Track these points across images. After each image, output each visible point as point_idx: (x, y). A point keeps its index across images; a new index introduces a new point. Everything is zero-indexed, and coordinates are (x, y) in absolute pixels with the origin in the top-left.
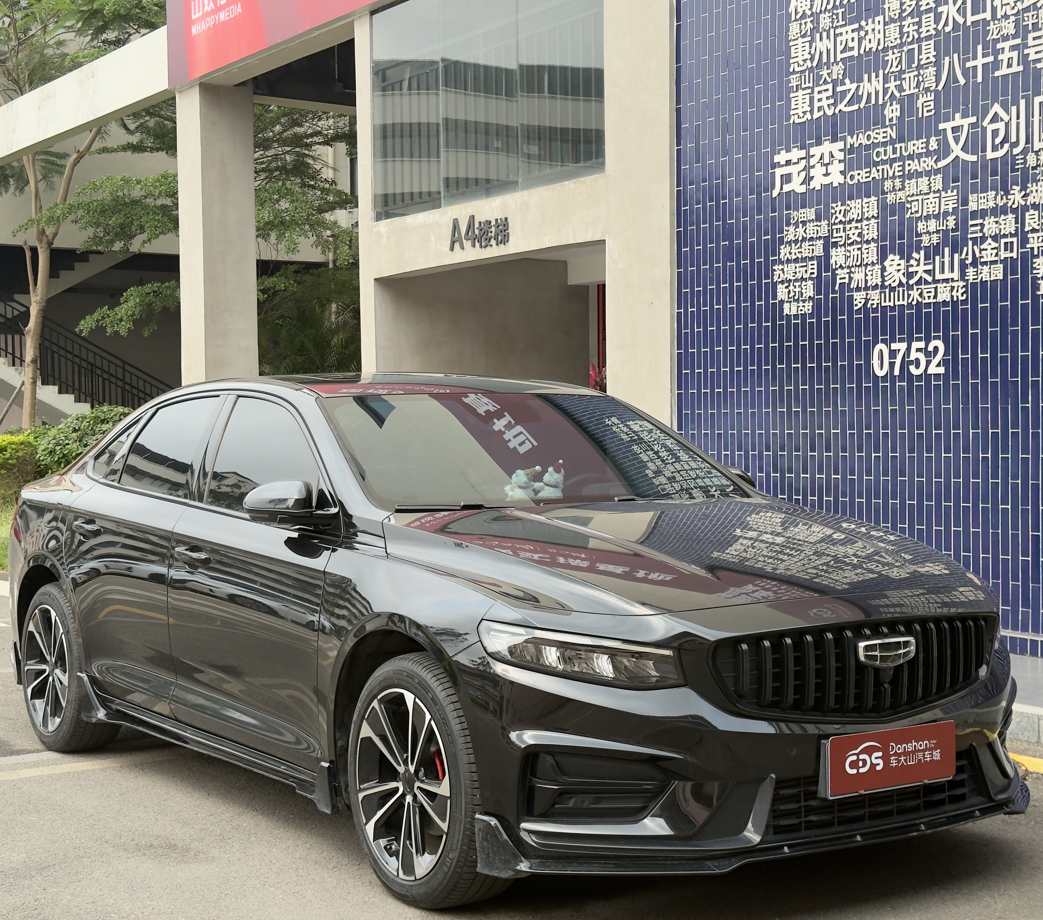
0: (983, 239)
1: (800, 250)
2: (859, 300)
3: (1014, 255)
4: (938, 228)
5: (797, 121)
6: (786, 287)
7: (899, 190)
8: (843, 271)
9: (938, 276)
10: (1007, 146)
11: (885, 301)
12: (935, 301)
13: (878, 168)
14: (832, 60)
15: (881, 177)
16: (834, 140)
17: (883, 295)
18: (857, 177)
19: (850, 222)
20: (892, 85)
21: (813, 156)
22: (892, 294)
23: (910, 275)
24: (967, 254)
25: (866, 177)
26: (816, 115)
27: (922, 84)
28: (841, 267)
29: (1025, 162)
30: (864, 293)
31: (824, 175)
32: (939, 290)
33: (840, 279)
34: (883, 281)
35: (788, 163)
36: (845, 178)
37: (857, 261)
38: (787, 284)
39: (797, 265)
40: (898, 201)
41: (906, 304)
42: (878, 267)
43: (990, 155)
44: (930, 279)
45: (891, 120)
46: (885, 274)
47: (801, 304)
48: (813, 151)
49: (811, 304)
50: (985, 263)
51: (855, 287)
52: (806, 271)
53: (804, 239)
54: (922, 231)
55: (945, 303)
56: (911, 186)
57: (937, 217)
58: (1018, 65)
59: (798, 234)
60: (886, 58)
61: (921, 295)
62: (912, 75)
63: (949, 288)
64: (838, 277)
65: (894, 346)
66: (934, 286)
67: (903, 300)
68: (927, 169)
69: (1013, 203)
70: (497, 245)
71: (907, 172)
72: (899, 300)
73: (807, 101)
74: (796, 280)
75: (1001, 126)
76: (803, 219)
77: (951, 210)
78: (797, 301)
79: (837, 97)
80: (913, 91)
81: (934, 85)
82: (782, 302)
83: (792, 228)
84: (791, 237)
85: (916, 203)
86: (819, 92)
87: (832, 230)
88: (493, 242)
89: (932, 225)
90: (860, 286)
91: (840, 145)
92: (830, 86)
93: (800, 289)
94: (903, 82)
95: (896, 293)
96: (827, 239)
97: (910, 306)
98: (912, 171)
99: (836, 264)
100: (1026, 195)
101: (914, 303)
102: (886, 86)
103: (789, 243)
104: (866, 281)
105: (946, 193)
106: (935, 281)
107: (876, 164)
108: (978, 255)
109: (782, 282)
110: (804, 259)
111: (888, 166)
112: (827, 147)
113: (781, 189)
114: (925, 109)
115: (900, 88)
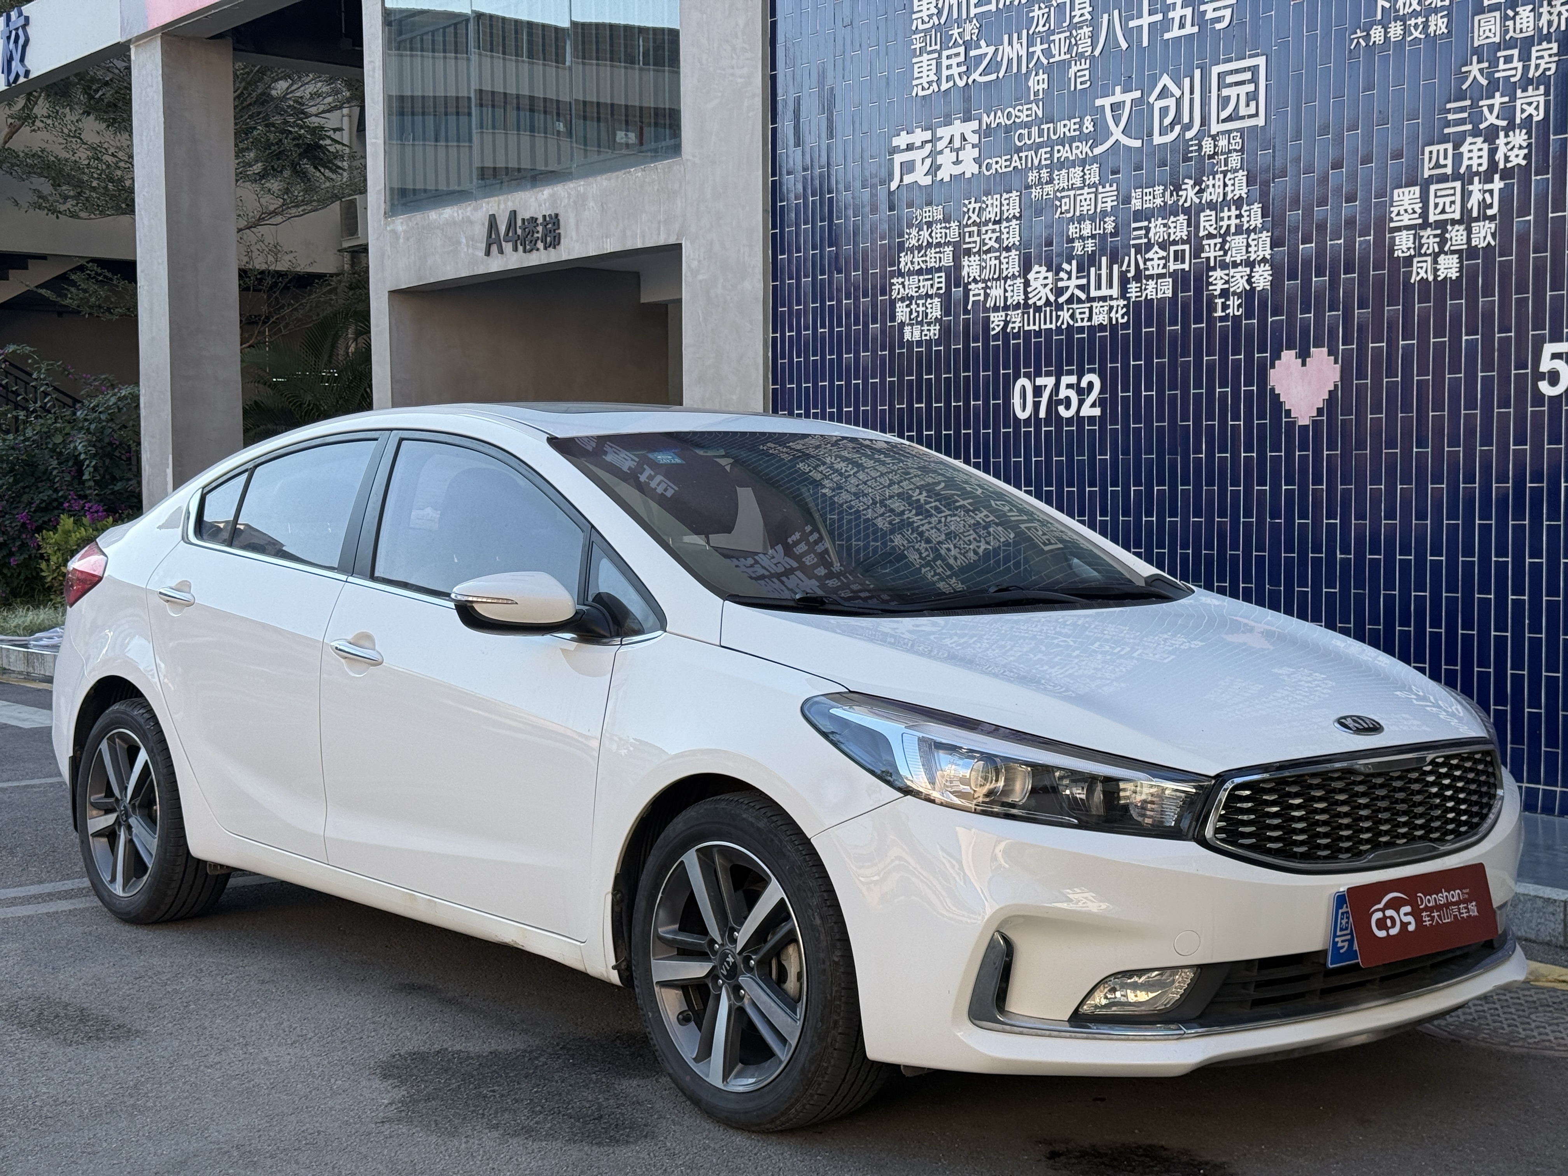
0: (1149, 246)
1: (924, 259)
2: (996, 323)
3: (1186, 266)
4: (1094, 232)
5: (921, 93)
6: (907, 306)
7: (1047, 183)
8: (977, 286)
9: (1094, 293)
10: (1178, 128)
11: (1029, 325)
12: (1089, 324)
13: (1021, 154)
14: (964, 16)
15: (1024, 167)
16: (967, 119)
17: (1026, 316)
18: (994, 166)
19: (986, 223)
20: (1038, 49)
21: (942, 137)
22: (1037, 315)
23: (1059, 292)
24: (1129, 265)
25: (1006, 167)
26: (944, 86)
27: (1075, 48)
28: (975, 281)
29: (1200, 147)
30: (1003, 314)
31: (954, 163)
32: (1094, 310)
33: (974, 295)
34: (1027, 298)
35: (910, 147)
36: (980, 167)
37: (995, 273)
38: (908, 302)
39: (921, 278)
40: (1044, 197)
41: (1053, 326)
42: (1019, 281)
43: (1157, 140)
44: (1083, 296)
45: (1036, 94)
46: (1029, 290)
47: (926, 328)
48: (940, 132)
49: (938, 327)
50: (1151, 277)
51: (992, 305)
52: (932, 286)
53: (930, 245)
54: (1074, 236)
55: (1102, 327)
56: (1061, 179)
57: (1092, 219)
58: (1193, 25)
59: (922, 237)
60: (1031, 15)
61: (1072, 316)
62: (1062, 36)
63: (1106, 309)
64: (971, 293)
65: (1040, 381)
66: (1089, 305)
67: (1051, 323)
68: (1080, 157)
69: (1186, 201)
70: (545, 248)
71: (1056, 161)
72: (1045, 323)
73: (934, 67)
74: (920, 297)
75: (1171, 102)
76: (928, 219)
77: (1109, 209)
78: (921, 323)
79: (970, 64)
80: (1063, 57)
81: (1090, 49)
82: (902, 325)
83: (914, 232)
84: (914, 242)
85: (1067, 200)
86: (948, 57)
87: (964, 233)
88: (540, 245)
89: (1087, 229)
90: (998, 304)
91: (974, 125)
92: (961, 50)
93: (924, 309)
94: (1052, 45)
95: (1042, 314)
96: (956, 246)
97: (1059, 330)
98: (1062, 159)
99: (969, 277)
100: (1201, 191)
101: (1064, 327)
102: (1031, 50)
103: (911, 250)
104: (1006, 299)
105: (1104, 187)
106: (1090, 299)
107: (1019, 150)
108: (1142, 266)
109: (902, 300)
110: (930, 271)
111: (1033, 152)
112: (958, 128)
113: (901, 180)
114: (1079, 80)
115: (1047, 53)
